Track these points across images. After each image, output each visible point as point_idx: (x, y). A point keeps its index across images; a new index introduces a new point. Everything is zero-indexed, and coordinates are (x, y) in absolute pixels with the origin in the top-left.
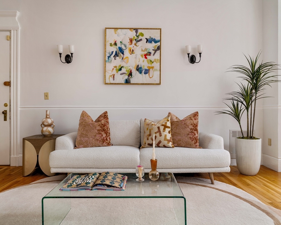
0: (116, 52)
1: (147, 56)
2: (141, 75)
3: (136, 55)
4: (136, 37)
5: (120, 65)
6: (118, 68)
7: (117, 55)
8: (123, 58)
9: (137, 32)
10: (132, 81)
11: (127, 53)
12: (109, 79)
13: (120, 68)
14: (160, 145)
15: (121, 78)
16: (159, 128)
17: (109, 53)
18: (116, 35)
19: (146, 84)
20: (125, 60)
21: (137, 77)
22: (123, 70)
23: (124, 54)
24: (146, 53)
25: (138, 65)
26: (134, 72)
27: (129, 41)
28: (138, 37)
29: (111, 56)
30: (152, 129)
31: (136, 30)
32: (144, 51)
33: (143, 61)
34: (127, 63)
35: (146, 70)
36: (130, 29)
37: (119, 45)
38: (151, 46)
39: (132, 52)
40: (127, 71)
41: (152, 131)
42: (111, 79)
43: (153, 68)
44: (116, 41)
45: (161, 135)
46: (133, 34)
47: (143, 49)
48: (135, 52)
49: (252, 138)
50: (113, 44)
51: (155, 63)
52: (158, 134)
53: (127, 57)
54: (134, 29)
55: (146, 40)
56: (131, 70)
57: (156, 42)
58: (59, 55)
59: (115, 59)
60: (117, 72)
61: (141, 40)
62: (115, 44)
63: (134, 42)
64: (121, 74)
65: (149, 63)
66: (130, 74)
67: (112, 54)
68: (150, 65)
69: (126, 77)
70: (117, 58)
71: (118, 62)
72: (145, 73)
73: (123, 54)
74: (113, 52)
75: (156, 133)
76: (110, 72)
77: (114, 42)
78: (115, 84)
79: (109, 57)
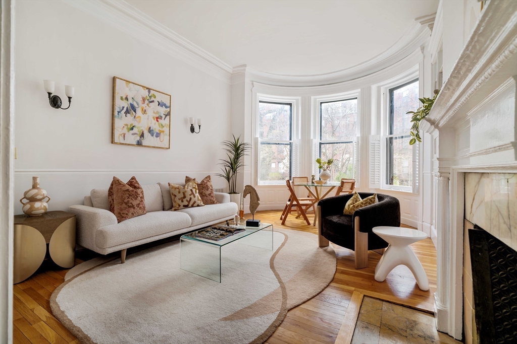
0: (127, 108)
1: (158, 120)
2: (152, 137)
3: (148, 116)
4: (148, 97)
5: (132, 124)
6: (129, 127)
7: (127, 112)
8: (135, 117)
9: (149, 92)
10: (144, 143)
11: (139, 111)
12: (119, 138)
13: (132, 127)
14: (195, 205)
15: (132, 139)
16: (191, 190)
17: (119, 108)
18: (128, 89)
19: (157, 147)
20: (138, 119)
21: (149, 140)
22: (135, 130)
23: (137, 112)
24: (157, 116)
25: (150, 128)
26: (146, 134)
27: (142, 99)
28: (150, 97)
29: (121, 110)
30: (186, 192)
31: (149, 90)
32: (156, 114)
33: (155, 124)
34: (139, 122)
35: (157, 133)
36: (143, 87)
37: (130, 101)
38: (163, 110)
39: (144, 112)
40: (138, 131)
41: (186, 194)
42: (122, 138)
43: (163, 132)
44: (127, 96)
45: (195, 197)
46: (145, 93)
47: (155, 111)
48: (147, 112)
49: (235, 193)
50: (124, 98)
51: (165, 127)
52: (192, 196)
53: (139, 117)
54: (147, 88)
55: (158, 103)
56: (143, 132)
57: (166, 107)
58: (48, 94)
59: (126, 116)
60: (128, 131)
61: (153, 101)
62: (127, 99)
63: (147, 102)
64: (133, 134)
65: (160, 127)
66: (142, 135)
67: (123, 109)
68: (161, 129)
69: (138, 138)
70: (128, 115)
71: (129, 120)
72: (157, 136)
73: (135, 112)
74: (124, 107)
75: (190, 195)
76: (120, 130)
77: (125, 96)
78: (126, 144)
79: (119, 112)
